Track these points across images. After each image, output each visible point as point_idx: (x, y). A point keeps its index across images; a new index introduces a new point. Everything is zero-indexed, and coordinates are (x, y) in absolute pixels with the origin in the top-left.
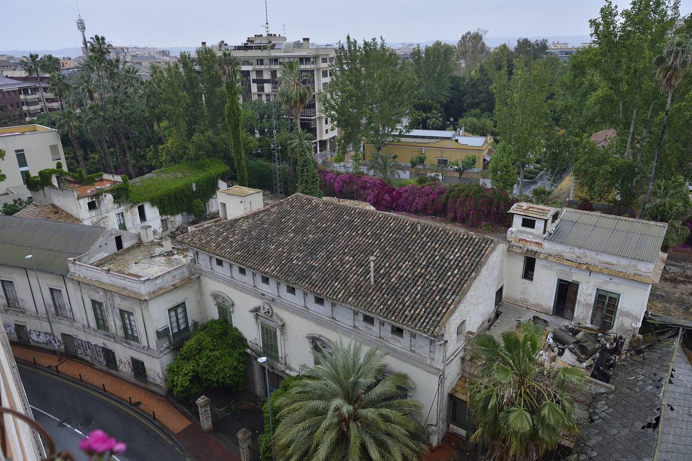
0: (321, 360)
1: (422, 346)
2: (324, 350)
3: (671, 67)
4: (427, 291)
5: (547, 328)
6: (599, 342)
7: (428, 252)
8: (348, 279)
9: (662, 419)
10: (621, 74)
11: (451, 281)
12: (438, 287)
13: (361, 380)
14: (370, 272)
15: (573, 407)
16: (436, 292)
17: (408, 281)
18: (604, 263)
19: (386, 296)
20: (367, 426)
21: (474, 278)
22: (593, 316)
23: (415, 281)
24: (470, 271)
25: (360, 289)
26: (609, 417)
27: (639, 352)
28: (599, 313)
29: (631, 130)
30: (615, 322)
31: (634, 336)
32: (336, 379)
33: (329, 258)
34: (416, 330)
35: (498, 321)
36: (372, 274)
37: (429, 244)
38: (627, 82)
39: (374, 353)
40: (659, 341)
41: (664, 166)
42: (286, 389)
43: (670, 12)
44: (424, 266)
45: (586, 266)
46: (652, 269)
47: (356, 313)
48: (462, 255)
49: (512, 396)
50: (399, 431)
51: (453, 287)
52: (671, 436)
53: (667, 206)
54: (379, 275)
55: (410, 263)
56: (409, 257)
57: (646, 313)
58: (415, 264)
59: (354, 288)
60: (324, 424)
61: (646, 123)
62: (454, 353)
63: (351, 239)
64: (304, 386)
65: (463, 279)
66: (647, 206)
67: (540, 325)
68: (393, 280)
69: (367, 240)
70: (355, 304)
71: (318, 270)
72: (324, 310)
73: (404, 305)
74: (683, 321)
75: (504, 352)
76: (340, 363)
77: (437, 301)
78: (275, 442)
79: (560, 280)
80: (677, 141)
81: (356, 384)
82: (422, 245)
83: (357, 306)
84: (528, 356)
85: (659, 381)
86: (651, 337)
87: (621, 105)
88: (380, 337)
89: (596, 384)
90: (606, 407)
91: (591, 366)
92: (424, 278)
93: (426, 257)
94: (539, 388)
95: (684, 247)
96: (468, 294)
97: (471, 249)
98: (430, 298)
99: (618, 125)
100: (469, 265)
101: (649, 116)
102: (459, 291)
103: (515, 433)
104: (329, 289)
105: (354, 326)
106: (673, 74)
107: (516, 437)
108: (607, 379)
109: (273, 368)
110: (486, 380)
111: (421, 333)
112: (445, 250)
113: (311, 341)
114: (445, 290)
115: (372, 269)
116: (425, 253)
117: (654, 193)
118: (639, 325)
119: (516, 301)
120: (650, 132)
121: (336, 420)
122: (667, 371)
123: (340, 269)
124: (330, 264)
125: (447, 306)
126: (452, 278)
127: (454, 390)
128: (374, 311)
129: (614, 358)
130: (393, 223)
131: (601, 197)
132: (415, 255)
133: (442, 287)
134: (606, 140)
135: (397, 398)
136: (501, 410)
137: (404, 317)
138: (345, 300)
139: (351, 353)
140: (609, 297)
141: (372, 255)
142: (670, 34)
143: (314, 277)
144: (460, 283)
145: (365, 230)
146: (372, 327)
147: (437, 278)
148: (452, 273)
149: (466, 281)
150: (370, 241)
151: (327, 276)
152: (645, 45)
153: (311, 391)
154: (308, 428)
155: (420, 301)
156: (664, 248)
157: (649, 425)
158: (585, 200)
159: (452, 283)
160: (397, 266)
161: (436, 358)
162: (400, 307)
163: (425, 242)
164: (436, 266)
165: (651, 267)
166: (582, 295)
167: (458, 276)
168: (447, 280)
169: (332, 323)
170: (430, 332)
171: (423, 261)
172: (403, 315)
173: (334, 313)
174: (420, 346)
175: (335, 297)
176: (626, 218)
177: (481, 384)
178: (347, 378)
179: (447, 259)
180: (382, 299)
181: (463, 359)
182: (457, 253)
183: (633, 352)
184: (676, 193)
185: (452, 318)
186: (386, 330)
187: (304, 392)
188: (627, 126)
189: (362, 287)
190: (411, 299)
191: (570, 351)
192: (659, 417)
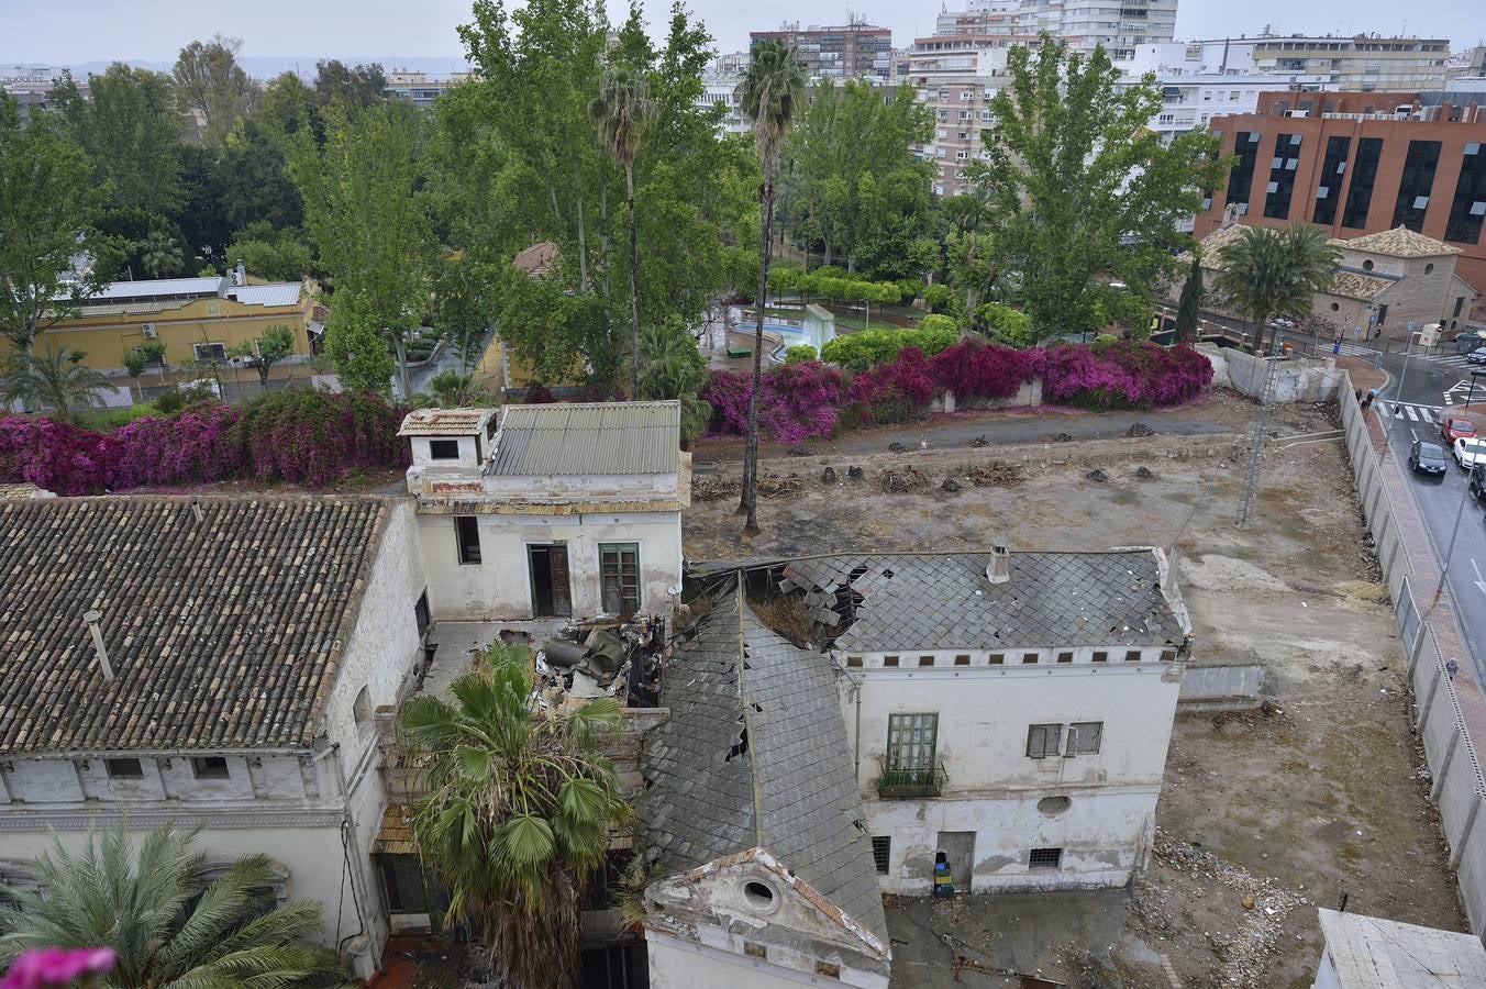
4: (260, 650)
5: (531, 646)
6: (625, 639)
9: (749, 732)
11: (312, 613)
17: (205, 644)
18: (599, 494)
19: (155, 695)
21: (361, 593)
22: (605, 595)
26: (674, 765)
27: (690, 634)
28: (612, 588)
29: (582, 238)
30: (642, 595)
31: (676, 609)
35: (434, 665)
40: (714, 605)
41: (649, 301)
45: (570, 507)
46: (675, 484)
48: (321, 550)
49: (503, 800)
53: (670, 370)
57: (685, 563)
61: (602, 225)
62: (360, 764)
66: (640, 376)
67: (520, 645)
74: (739, 560)
75: (464, 722)
79: (530, 547)
80: (657, 254)
83: (81, 745)
85: (731, 671)
86: (701, 603)
89: (640, 716)
90: (666, 749)
91: (622, 688)
92: (245, 624)
94: (548, 764)
95: (709, 436)
96: (358, 630)
98: (271, 664)
99: (556, 233)
101: (604, 211)
102: (337, 627)
103: (527, 867)
105: (87, 799)
106: (625, 132)
107: (530, 875)
108: (652, 700)
110: (444, 790)
114: (304, 636)
117: (645, 351)
118: (680, 588)
119: (459, 613)
120: (613, 242)
122: (738, 650)
127: (381, 840)
129: (655, 660)
131: (562, 374)
134: (542, 263)
136: (490, 834)
137: (219, 728)
140: (623, 554)
146: (140, 782)
147: (275, 616)
148: (310, 594)
156: (684, 446)
157: (735, 751)
158: (535, 385)
159: (316, 616)
161: (323, 791)
162: (203, 709)
165: (673, 481)
166: (577, 563)
167: (325, 597)
168: (302, 613)
169: (16, 815)
176: (614, 404)
180: (149, 706)
181: (382, 770)
183: (682, 638)
184: (677, 346)
188: (572, 232)
191: (582, 673)
192: (745, 730)
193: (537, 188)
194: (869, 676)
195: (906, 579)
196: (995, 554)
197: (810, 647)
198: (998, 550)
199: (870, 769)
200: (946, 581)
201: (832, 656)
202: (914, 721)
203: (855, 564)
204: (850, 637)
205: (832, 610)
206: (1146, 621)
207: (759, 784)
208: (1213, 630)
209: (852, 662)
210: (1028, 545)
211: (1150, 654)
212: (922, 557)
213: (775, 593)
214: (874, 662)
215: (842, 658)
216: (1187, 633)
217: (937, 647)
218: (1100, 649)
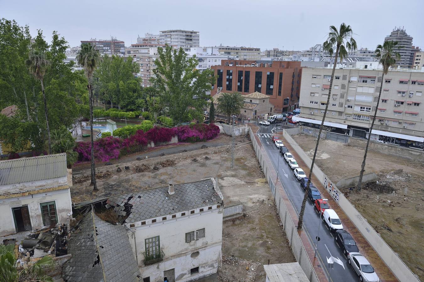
3: (37, 66)
5: (16, 243)
6: (53, 234)
9: (100, 256)
10: (7, 71)
18: (39, 187)
22: (44, 220)
26: (74, 273)
27: (77, 228)
28: (47, 217)
29: (26, 104)
30: (58, 218)
31: (71, 220)
38: (13, 76)
40: (84, 216)
41: (53, 122)
43: (25, 35)
45: (28, 193)
46: (66, 180)
52: (107, 261)
53: (62, 143)
57: (72, 205)
61: (34, 99)
66: (52, 146)
67: (10, 244)
74: (92, 200)
79: (14, 209)
80: (54, 107)
84: (8, 269)
85: (92, 237)
86: (80, 217)
87: (14, 90)
89: (60, 259)
90: (71, 268)
91: (53, 250)
95: (78, 162)
99: (17, 102)
101: (34, 95)
106: (39, 70)
108: (65, 252)
117: (53, 138)
118: (71, 213)
120: (38, 104)
122: (93, 230)
129: (65, 238)
131: (23, 148)
134: (12, 112)
140: (49, 205)
142: (29, 48)
152: (17, 53)
156: (69, 166)
157: (96, 263)
158: (12, 152)
165: (65, 179)
166: (32, 211)
176: (42, 156)
183: (74, 229)
184: (64, 135)
188: (23, 102)
191: (37, 249)
192: (98, 255)
193: (8, 88)
194: (137, 229)
195: (145, 198)
196: (170, 186)
197: (117, 224)
198: (170, 185)
199: (141, 258)
200: (157, 196)
201: (125, 225)
202: (152, 240)
203: (129, 196)
204: (130, 218)
205: (123, 211)
206: (212, 198)
207: (105, 272)
208: (229, 197)
209: (131, 226)
210: (179, 182)
211: (214, 207)
212: (149, 190)
213: (104, 209)
214: (138, 224)
215: (128, 225)
216: (222, 199)
217: (156, 216)
218: (201, 208)
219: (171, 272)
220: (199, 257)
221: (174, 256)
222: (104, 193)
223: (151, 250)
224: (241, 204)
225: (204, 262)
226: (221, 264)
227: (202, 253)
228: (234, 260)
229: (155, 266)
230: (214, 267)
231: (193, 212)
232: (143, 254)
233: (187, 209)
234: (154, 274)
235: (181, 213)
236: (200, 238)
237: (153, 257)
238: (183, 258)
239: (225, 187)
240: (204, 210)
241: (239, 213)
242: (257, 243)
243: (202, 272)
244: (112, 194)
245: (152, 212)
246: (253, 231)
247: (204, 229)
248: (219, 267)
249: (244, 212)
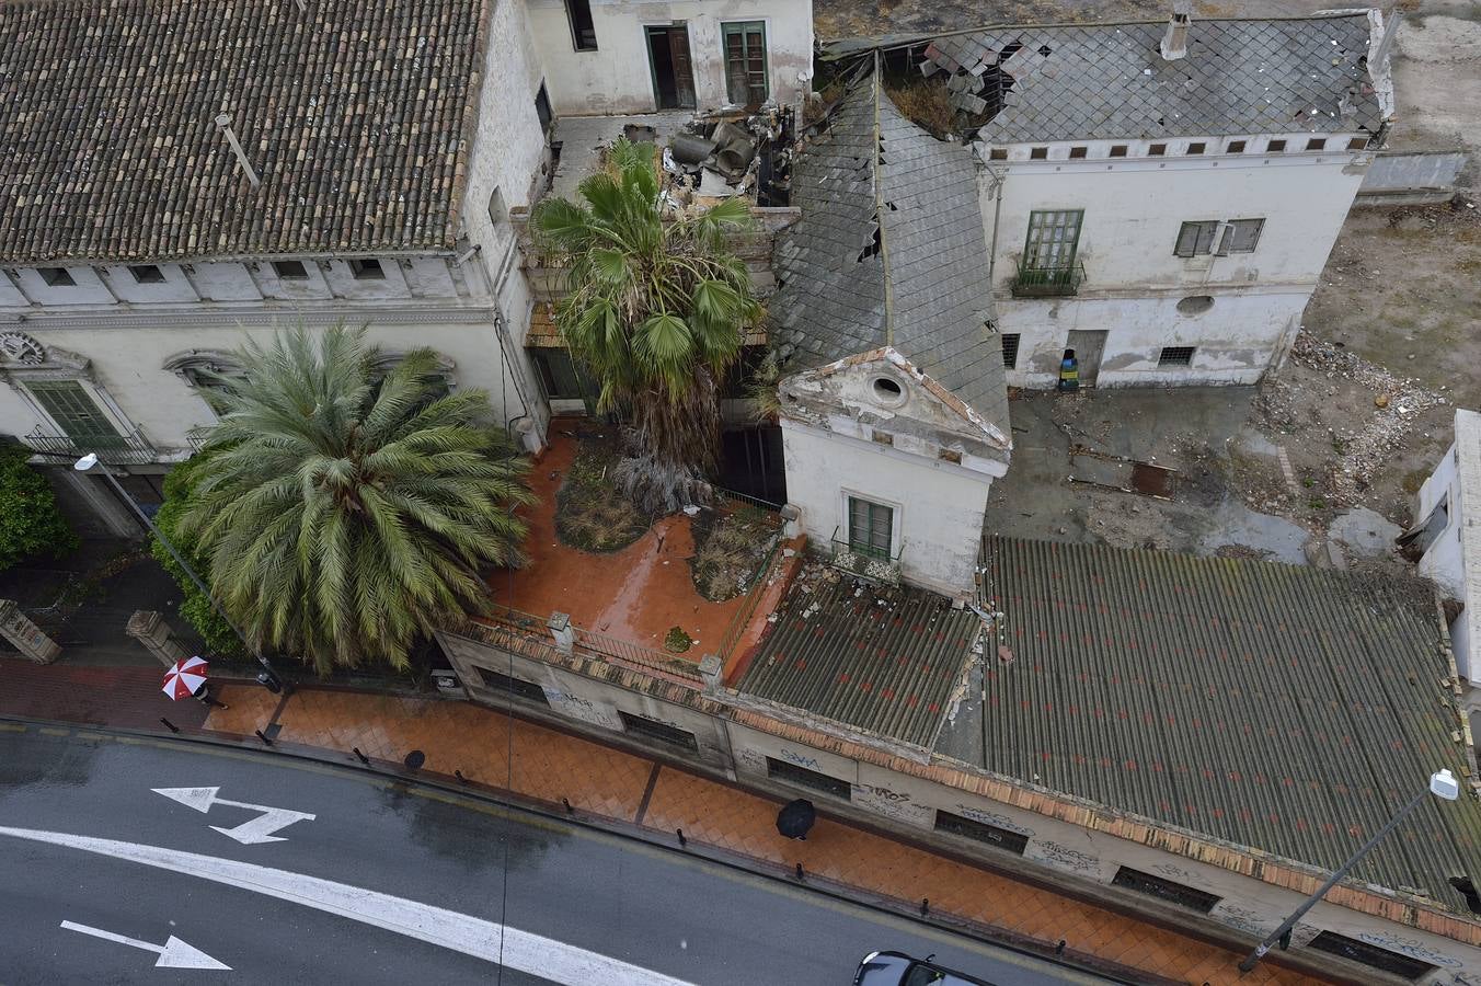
0: (228, 400)
1: (433, 277)
2: (223, 377)
4: (390, 152)
5: (656, 141)
6: (753, 133)
7: (350, 57)
8: (191, 195)
9: (882, 230)
11: (433, 111)
12: (409, 135)
13: (339, 400)
14: (235, 156)
15: (745, 273)
16: (411, 149)
17: (336, 147)
19: (301, 200)
20: (395, 479)
21: (480, 87)
22: (730, 83)
23: (352, 141)
24: (464, 71)
25: (233, 208)
26: (806, 265)
27: (822, 126)
28: (738, 76)
30: (771, 83)
31: (807, 98)
32: (286, 425)
33: (108, 157)
34: (405, 249)
35: (562, 164)
36: (242, 160)
37: (344, 37)
39: (340, 336)
40: (848, 92)
42: (182, 493)
44: (357, 95)
47: (252, 268)
48: (431, 39)
49: (640, 300)
50: (463, 459)
51: (441, 122)
52: (902, 254)
54: (259, 158)
55: (321, 101)
56: (311, 87)
57: (816, 44)
58: (335, 101)
59: (217, 211)
60: (308, 519)
62: (503, 265)
63: (141, 88)
64: (219, 469)
65: (456, 97)
67: (642, 141)
68: (301, 155)
69: (186, 77)
70: (241, 247)
71: (99, 199)
72: (172, 289)
73: (354, 207)
74: (876, 38)
75: (597, 224)
76: (275, 387)
77: (422, 170)
78: (222, 602)
79: (649, 29)
81: (332, 414)
82: (328, 45)
83: (246, 249)
84: (641, 212)
85: (865, 166)
86: (834, 90)
88: (336, 297)
89: (771, 215)
90: (797, 249)
91: (752, 186)
92: (371, 125)
93: (352, 73)
94: (682, 265)
96: (481, 128)
97: (444, 18)
98: (403, 166)
100: (457, 58)
102: (460, 127)
103: (668, 362)
104: (154, 237)
105: (265, 298)
107: (672, 369)
108: (782, 198)
109: (123, 468)
110: (584, 291)
111: (421, 252)
112: (388, 39)
113: (181, 370)
114: (429, 136)
115: (237, 148)
116: (343, 63)
118: (811, 72)
119: (581, 107)
121: (328, 500)
122: (872, 144)
123: (158, 177)
124: (121, 173)
125: (447, 171)
126: (431, 102)
127: (533, 336)
128: (291, 245)
129: (785, 155)
130: (229, 11)
132: (323, 76)
133: (420, 132)
135: (429, 402)
136: (631, 333)
137: (365, 231)
138: (210, 249)
139: (289, 356)
140: (748, 34)
141: (218, 112)
143: (99, 222)
144: (453, 109)
145: (164, 51)
146: (307, 282)
147: (398, 115)
148: (428, 90)
149: (465, 98)
150: (194, 78)
151: (132, 205)
153: (241, 473)
154: (278, 542)
155: (384, 182)
157: (868, 251)
159: (438, 114)
160: (293, 118)
161: (472, 290)
162: (348, 212)
163: (331, 35)
164: (384, 85)
166: (700, 47)
167: (442, 93)
168: (423, 111)
169: (209, 311)
170: (437, 240)
171: (349, 86)
172: (361, 227)
173: (201, 289)
174: (430, 280)
175: (181, 251)
177: (579, 303)
178: (307, 412)
179: (402, 61)
180: (298, 210)
181: (524, 270)
182: (417, 38)
183: (813, 131)
185: (470, 194)
186: (339, 276)
187: (228, 481)
189: (234, 200)
190: (363, 186)
191: (711, 170)
192: (878, 230)
194: (1013, 170)
195: (1066, 57)
196: (1174, 23)
197: (950, 137)
198: (1178, 18)
199: (1005, 269)
200: (1112, 58)
201: (974, 149)
202: (1056, 219)
203: (1008, 40)
204: (995, 127)
205: (978, 95)
206: (1340, 103)
207: (892, 285)
208: (1417, 110)
209: (996, 155)
210: (1214, 10)
211: (1337, 142)
212: (1087, 30)
213: (914, 77)
214: (1019, 154)
215: (985, 150)
216: (1386, 116)
217: (1091, 136)
218: (1277, 137)
219: (1094, 338)
220: (1208, 316)
221: (1116, 292)
222: (916, 17)
223: (1043, 250)
224: (1465, 152)
225: (1218, 338)
226: (1284, 360)
227: (1221, 303)
228: (1341, 361)
229: (1046, 306)
230: (1251, 363)
231: (1237, 148)
232: (1015, 257)
233: (1220, 132)
234: (1037, 329)
235: (1187, 141)
236: (1234, 250)
237: (1045, 277)
238: (1146, 305)
239: (1415, 61)
240: (1289, 148)
241: (1433, 190)
242: (1467, 325)
243: (1203, 367)
244: (942, 24)
245: (1080, 117)
246: (1472, 273)
247: (1262, 221)
248: (1269, 367)
249: (1462, 190)
